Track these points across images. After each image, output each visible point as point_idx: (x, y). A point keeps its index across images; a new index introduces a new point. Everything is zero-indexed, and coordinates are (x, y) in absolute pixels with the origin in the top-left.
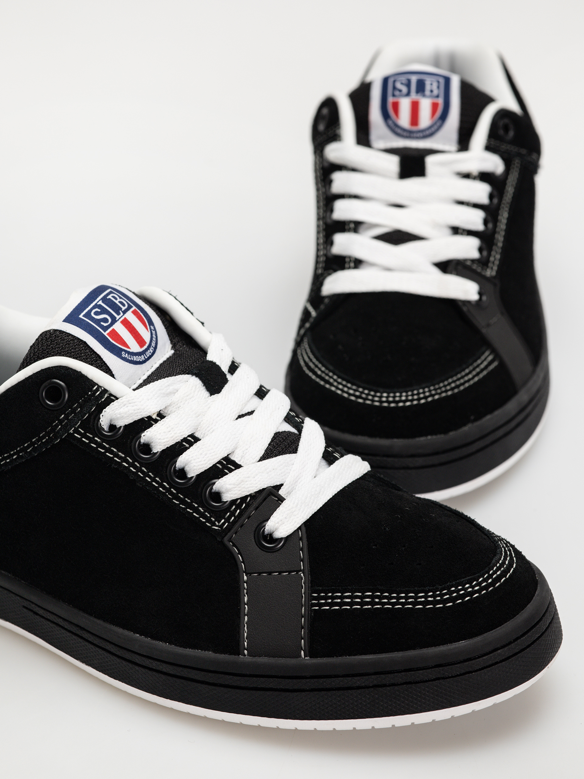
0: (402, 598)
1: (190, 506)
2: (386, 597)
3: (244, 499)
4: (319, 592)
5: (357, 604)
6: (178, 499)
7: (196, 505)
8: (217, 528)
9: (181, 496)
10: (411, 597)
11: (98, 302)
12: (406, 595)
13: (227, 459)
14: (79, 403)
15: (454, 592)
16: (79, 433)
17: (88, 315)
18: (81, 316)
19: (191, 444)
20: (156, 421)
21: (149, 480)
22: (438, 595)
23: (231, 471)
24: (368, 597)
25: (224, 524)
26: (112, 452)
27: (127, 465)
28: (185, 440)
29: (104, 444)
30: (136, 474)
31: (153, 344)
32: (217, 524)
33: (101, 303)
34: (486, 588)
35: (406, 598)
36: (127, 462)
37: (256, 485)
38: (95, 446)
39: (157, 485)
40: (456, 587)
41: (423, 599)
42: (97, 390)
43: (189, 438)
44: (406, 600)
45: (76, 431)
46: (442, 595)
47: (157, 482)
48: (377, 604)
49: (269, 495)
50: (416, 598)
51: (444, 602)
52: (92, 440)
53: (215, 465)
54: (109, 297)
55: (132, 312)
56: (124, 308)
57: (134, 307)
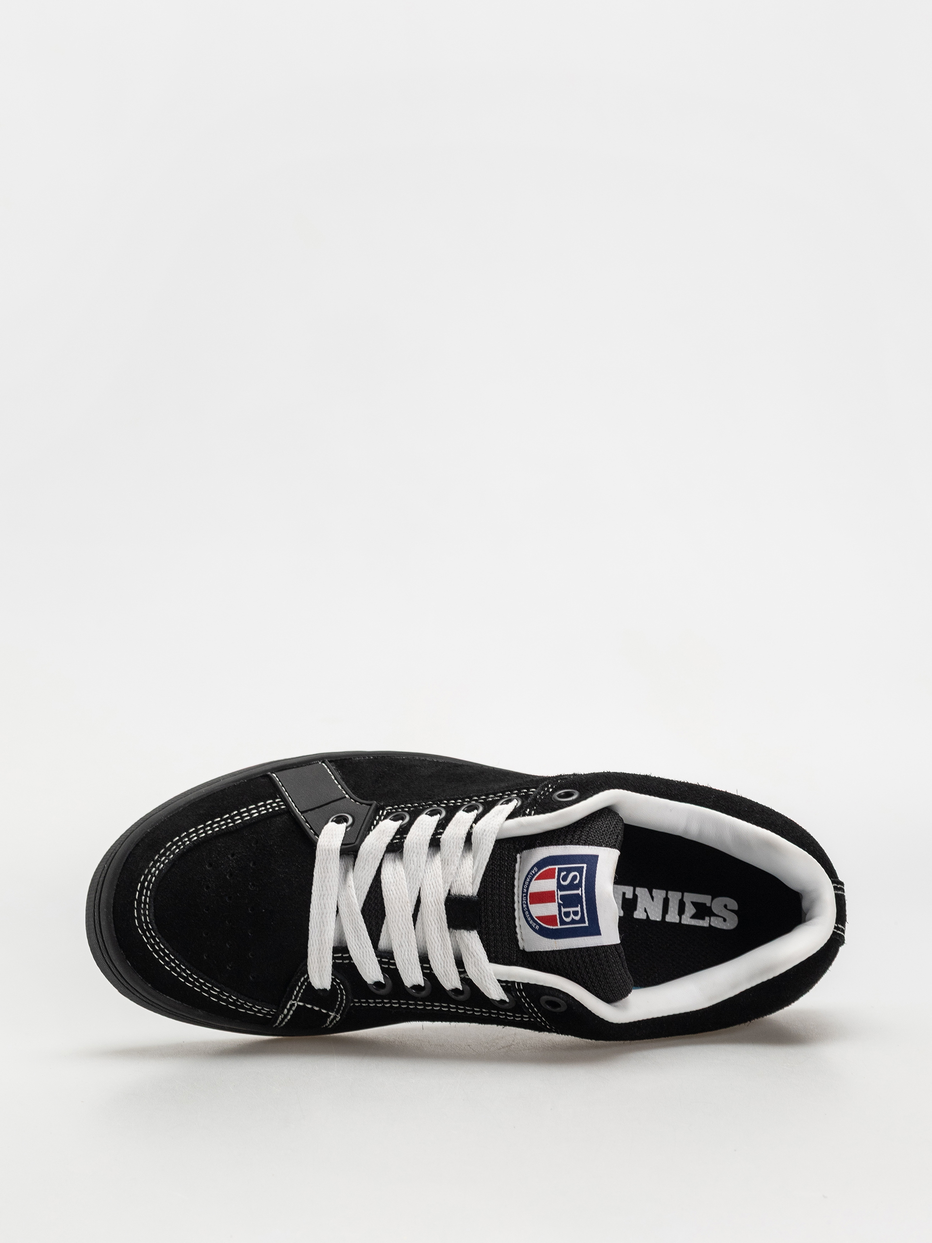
11: (582, 890)
54: (578, 909)
55: (556, 915)
56: (563, 910)
57: (559, 927)
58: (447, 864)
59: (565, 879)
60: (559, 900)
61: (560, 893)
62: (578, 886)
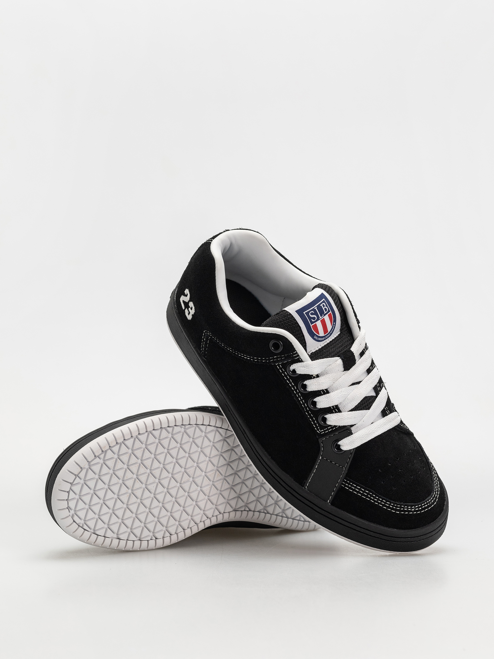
0: (380, 500)
1: (312, 419)
2: (373, 497)
3: (335, 426)
4: (347, 480)
5: (360, 493)
6: (308, 413)
7: (314, 419)
8: (319, 432)
9: (310, 413)
10: (384, 502)
11: (315, 307)
12: (382, 500)
13: (337, 406)
14: (285, 355)
15: (402, 508)
16: (279, 367)
17: (307, 313)
18: (304, 313)
19: (325, 393)
20: (314, 377)
21: (300, 399)
22: (395, 506)
23: (336, 412)
24: (366, 493)
25: (322, 432)
26: (289, 381)
27: (293, 389)
28: (323, 390)
29: (288, 376)
30: (295, 394)
31: (331, 333)
32: (320, 430)
33: (316, 308)
34: (417, 511)
35: (382, 501)
36: (294, 388)
37: (343, 423)
38: (284, 375)
39: (302, 403)
40: (404, 506)
41: (388, 505)
42: (295, 354)
43: (325, 390)
44: (381, 502)
45: (279, 365)
46: (397, 507)
47: (302, 402)
48: (368, 498)
49: (347, 430)
50: (385, 503)
51: (396, 510)
52: (283, 372)
53: (330, 407)
54: (321, 305)
55: (328, 315)
56: (325, 312)
57: (331, 312)
58: (334, 379)
59: (314, 318)
60: (323, 317)
61: (320, 317)
62: (314, 310)
